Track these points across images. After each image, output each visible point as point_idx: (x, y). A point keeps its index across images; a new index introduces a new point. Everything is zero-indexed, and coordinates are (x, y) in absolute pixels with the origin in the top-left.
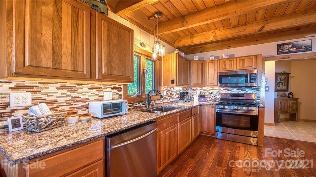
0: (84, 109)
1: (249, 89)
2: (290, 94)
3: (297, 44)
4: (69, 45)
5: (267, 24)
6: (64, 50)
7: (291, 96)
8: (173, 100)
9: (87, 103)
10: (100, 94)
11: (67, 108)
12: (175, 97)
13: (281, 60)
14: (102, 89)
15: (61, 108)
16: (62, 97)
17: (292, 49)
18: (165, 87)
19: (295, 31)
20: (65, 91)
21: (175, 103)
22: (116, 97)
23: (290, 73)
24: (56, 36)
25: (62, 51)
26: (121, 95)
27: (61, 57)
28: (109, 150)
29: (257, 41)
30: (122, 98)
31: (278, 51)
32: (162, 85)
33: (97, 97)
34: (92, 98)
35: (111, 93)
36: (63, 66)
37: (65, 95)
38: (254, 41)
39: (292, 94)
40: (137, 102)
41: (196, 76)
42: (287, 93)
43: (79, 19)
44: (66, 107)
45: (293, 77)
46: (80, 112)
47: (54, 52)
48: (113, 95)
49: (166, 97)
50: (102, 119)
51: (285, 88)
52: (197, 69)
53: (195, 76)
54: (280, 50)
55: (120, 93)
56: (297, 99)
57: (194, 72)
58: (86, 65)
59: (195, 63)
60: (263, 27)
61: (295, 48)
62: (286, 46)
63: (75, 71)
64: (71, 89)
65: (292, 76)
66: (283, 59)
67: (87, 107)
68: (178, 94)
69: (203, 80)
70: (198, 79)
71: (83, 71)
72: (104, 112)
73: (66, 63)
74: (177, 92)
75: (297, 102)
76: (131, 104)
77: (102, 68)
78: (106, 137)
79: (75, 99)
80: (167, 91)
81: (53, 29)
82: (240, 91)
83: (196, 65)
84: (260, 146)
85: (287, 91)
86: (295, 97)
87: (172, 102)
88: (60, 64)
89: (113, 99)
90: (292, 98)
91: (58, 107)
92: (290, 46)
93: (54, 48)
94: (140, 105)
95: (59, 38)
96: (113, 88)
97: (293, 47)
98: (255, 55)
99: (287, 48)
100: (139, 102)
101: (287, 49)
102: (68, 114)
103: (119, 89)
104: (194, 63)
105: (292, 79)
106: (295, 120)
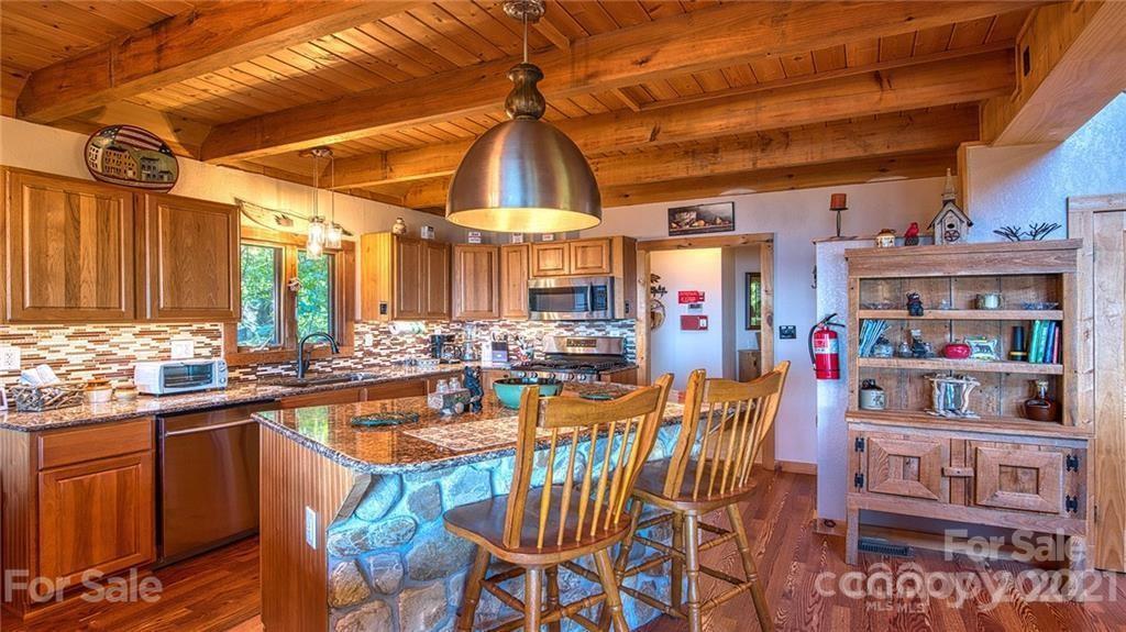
0: (125, 378)
1: (613, 326)
3: (706, 212)
4: (93, 265)
6: (84, 275)
8: (403, 359)
9: (130, 366)
10: (164, 345)
11: (87, 376)
12: (413, 350)
14: (167, 336)
15: (74, 375)
16: (77, 353)
17: (696, 224)
18: (371, 322)
20: (83, 342)
21: (407, 368)
22: (206, 352)
24: (71, 254)
25: (82, 276)
26: (219, 347)
27: (80, 287)
28: (162, 437)
29: (627, 196)
30: (223, 353)
31: (670, 227)
32: (358, 316)
33: (154, 353)
34: (143, 355)
35: (192, 344)
36: (83, 303)
37: (83, 350)
38: (620, 196)
40: (266, 365)
41: (470, 289)
43: (111, 217)
44: (83, 372)
46: (115, 383)
47: (67, 281)
48: (195, 348)
49: (372, 349)
50: (161, 396)
52: (475, 270)
53: (468, 290)
54: (674, 225)
55: (215, 343)
57: (465, 279)
58: (126, 295)
59: (468, 254)
61: (702, 222)
62: (684, 215)
63: (104, 308)
64: (94, 338)
67: (131, 373)
68: (425, 342)
69: (495, 300)
70: (477, 298)
71: (120, 307)
72: (166, 382)
73: (88, 296)
74: (422, 336)
76: (249, 370)
77: (159, 297)
78: (157, 416)
79: (105, 358)
80: (376, 333)
81: (66, 244)
82: (593, 330)
83: (470, 257)
87: (400, 363)
88: (78, 299)
89: (197, 356)
91: (69, 372)
92: (694, 215)
93: (67, 274)
94: (279, 370)
95: (76, 258)
96: (194, 333)
97: (698, 219)
98: (607, 238)
99: (688, 221)
100: (275, 364)
101: (688, 223)
102: (91, 384)
103: (214, 335)
104: (465, 253)
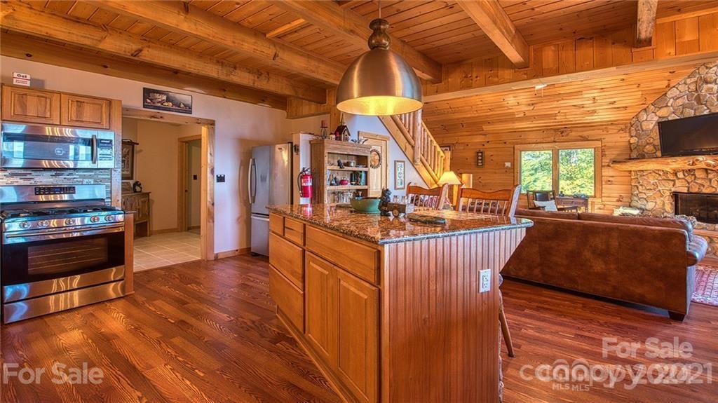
2: (137, 184)
3: (174, 97)
5: (147, 49)
7: (138, 189)
13: (149, 119)
17: (166, 104)
19: (171, 73)
23: (138, 144)
29: (106, 67)
31: (145, 101)
38: (99, 65)
39: (140, 184)
42: (132, 182)
45: (141, 151)
51: (129, 173)
54: (148, 101)
56: (148, 194)
60: (140, 51)
61: (171, 104)
62: (157, 96)
65: (138, 149)
66: (153, 119)
75: (149, 200)
84: (130, 295)
85: (132, 178)
86: (143, 191)
90: (140, 192)
92: (165, 98)
97: (167, 101)
98: (106, 99)
99: (160, 100)
101: (159, 102)
105: (138, 155)
106: (145, 235)
